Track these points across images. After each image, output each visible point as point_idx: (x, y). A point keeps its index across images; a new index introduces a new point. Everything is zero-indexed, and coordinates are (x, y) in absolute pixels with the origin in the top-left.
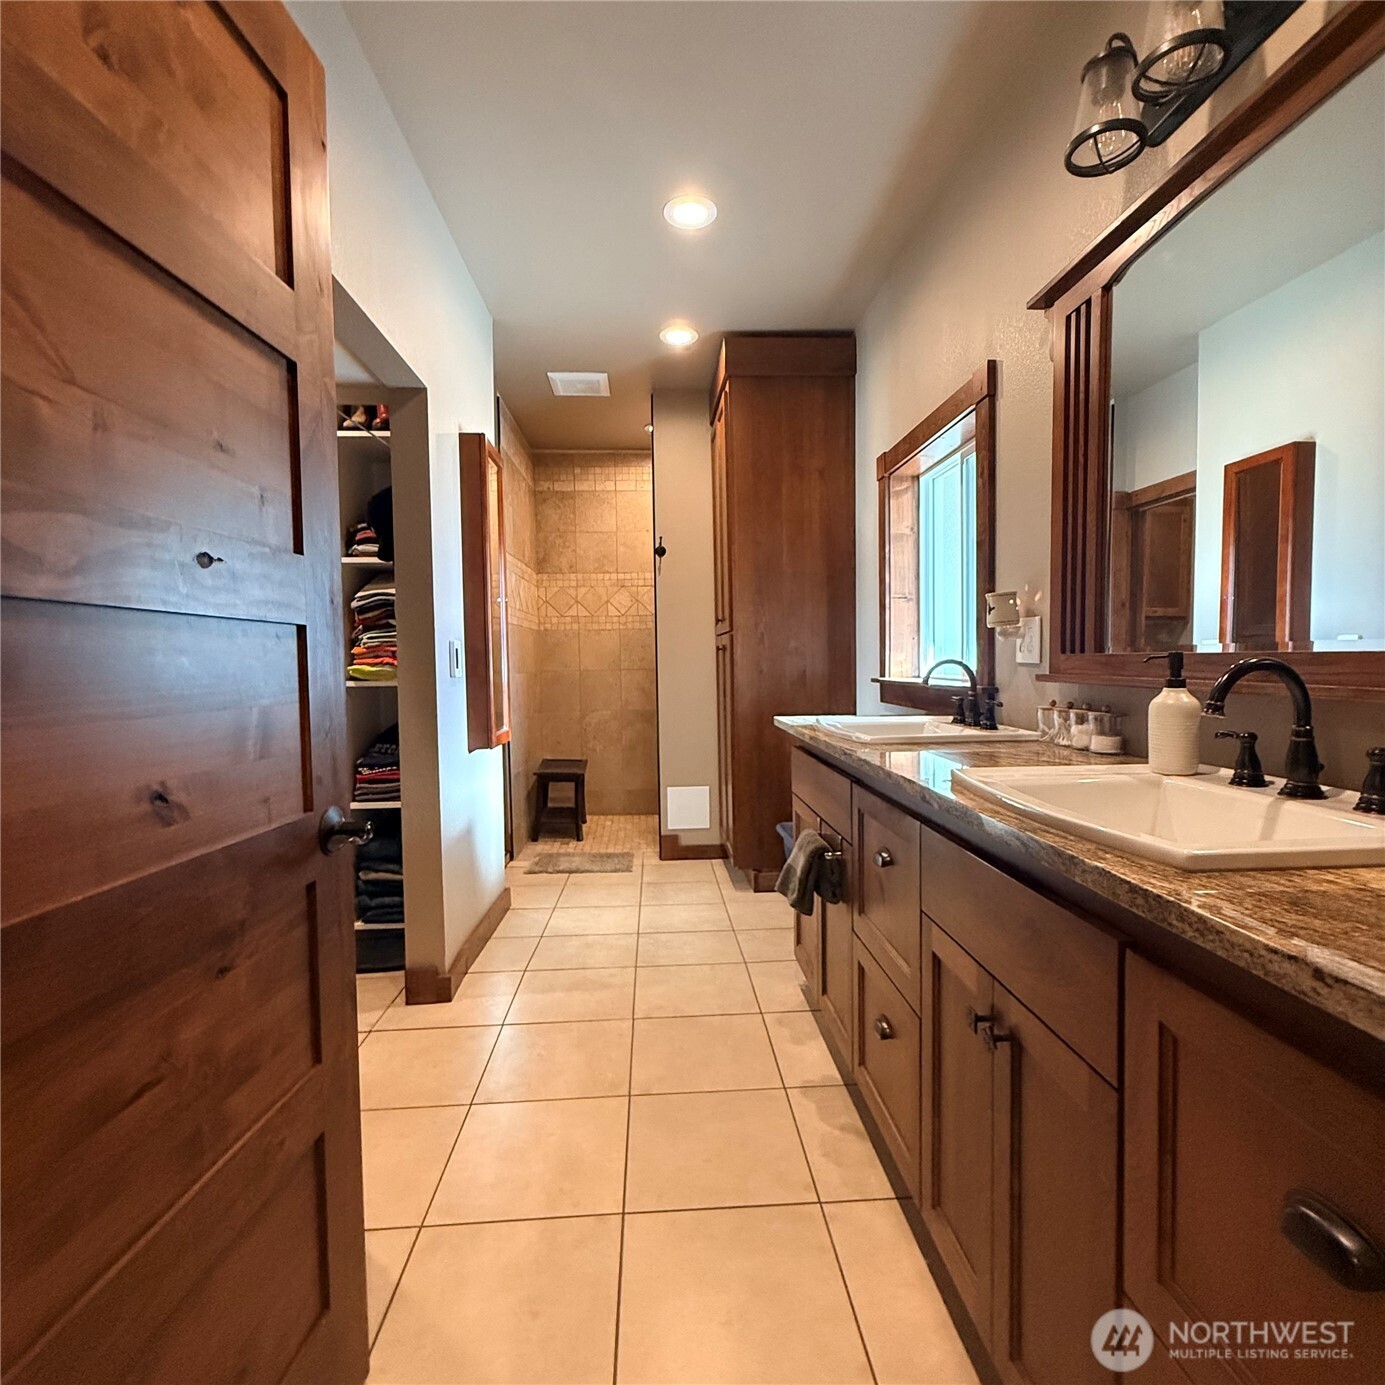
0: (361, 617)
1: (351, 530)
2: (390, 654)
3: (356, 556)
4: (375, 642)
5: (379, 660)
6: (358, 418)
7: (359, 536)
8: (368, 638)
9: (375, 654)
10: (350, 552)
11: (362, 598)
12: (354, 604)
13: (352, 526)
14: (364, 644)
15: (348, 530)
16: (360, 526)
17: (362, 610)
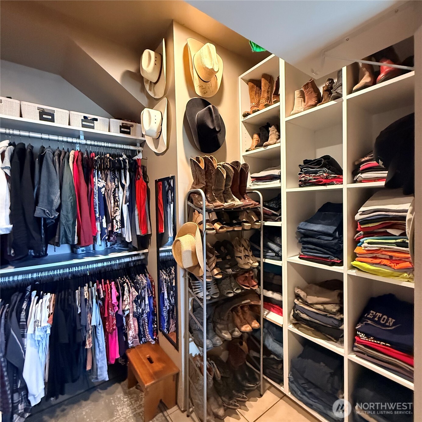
0: (362, 227)
1: (356, 163)
2: (388, 257)
3: (361, 182)
4: (375, 247)
5: (378, 261)
6: (366, 79)
7: (362, 167)
8: (369, 243)
9: (374, 255)
10: (355, 179)
11: (364, 213)
12: (358, 217)
13: (357, 160)
14: (365, 247)
15: (354, 164)
16: (363, 160)
17: (364, 222)
